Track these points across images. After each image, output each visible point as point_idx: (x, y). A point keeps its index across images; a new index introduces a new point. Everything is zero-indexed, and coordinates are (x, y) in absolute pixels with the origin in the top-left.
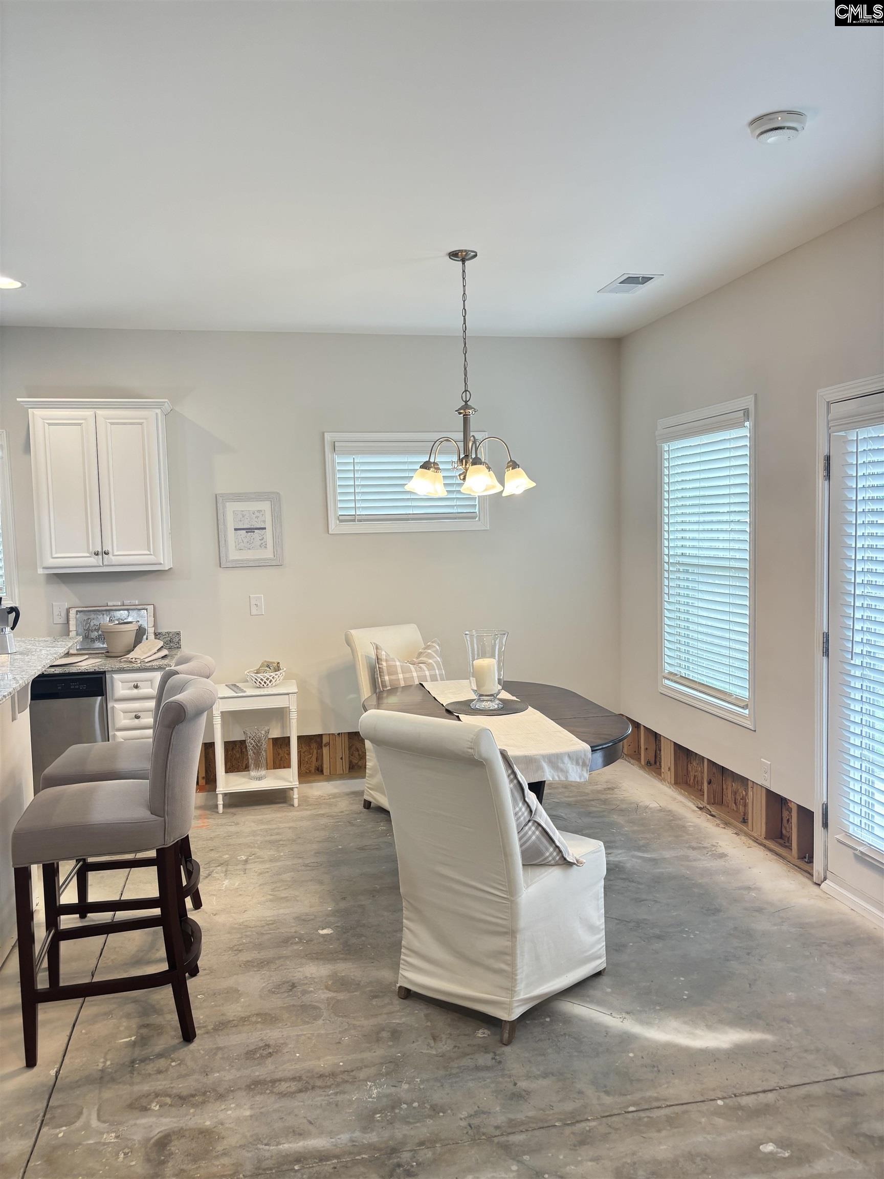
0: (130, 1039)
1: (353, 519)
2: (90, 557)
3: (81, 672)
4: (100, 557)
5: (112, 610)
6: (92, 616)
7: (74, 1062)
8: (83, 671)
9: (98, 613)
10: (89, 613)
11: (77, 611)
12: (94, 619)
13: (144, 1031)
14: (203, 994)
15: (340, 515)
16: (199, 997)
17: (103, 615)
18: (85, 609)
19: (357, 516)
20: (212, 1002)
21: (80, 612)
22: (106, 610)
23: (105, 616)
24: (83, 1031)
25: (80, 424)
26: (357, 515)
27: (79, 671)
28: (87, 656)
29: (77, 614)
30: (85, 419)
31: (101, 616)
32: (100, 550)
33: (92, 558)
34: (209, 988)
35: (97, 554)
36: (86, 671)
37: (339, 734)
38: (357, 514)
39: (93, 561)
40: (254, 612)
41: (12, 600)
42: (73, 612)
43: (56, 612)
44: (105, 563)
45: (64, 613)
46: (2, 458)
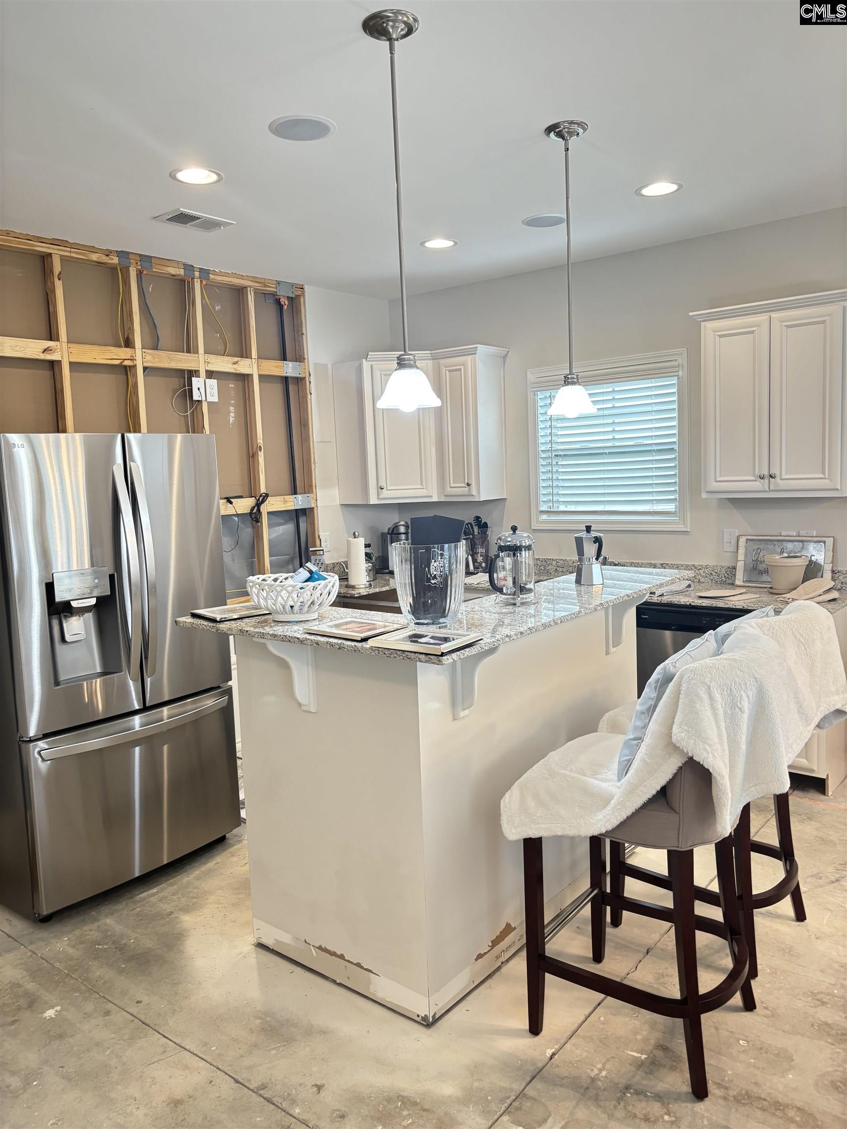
0: (639, 1055)
2: (756, 481)
3: (728, 608)
4: (766, 481)
5: (785, 541)
6: (763, 546)
7: (576, 1051)
8: (731, 607)
9: (769, 543)
10: (759, 542)
11: (747, 539)
12: (763, 550)
13: (659, 1053)
14: (748, 1042)
16: (741, 1042)
17: (775, 545)
18: (755, 538)
20: (751, 1058)
21: (751, 540)
22: (778, 541)
23: (776, 546)
24: (602, 1019)
25: (752, 332)
27: (727, 606)
28: (744, 590)
29: (747, 543)
30: (758, 326)
32: (766, 473)
33: (758, 483)
34: (758, 1037)
35: (762, 478)
36: (734, 607)
39: (758, 485)
41: (684, 525)
42: (742, 540)
43: (726, 539)
44: (772, 487)
45: (734, 541)
46: (682, 377)
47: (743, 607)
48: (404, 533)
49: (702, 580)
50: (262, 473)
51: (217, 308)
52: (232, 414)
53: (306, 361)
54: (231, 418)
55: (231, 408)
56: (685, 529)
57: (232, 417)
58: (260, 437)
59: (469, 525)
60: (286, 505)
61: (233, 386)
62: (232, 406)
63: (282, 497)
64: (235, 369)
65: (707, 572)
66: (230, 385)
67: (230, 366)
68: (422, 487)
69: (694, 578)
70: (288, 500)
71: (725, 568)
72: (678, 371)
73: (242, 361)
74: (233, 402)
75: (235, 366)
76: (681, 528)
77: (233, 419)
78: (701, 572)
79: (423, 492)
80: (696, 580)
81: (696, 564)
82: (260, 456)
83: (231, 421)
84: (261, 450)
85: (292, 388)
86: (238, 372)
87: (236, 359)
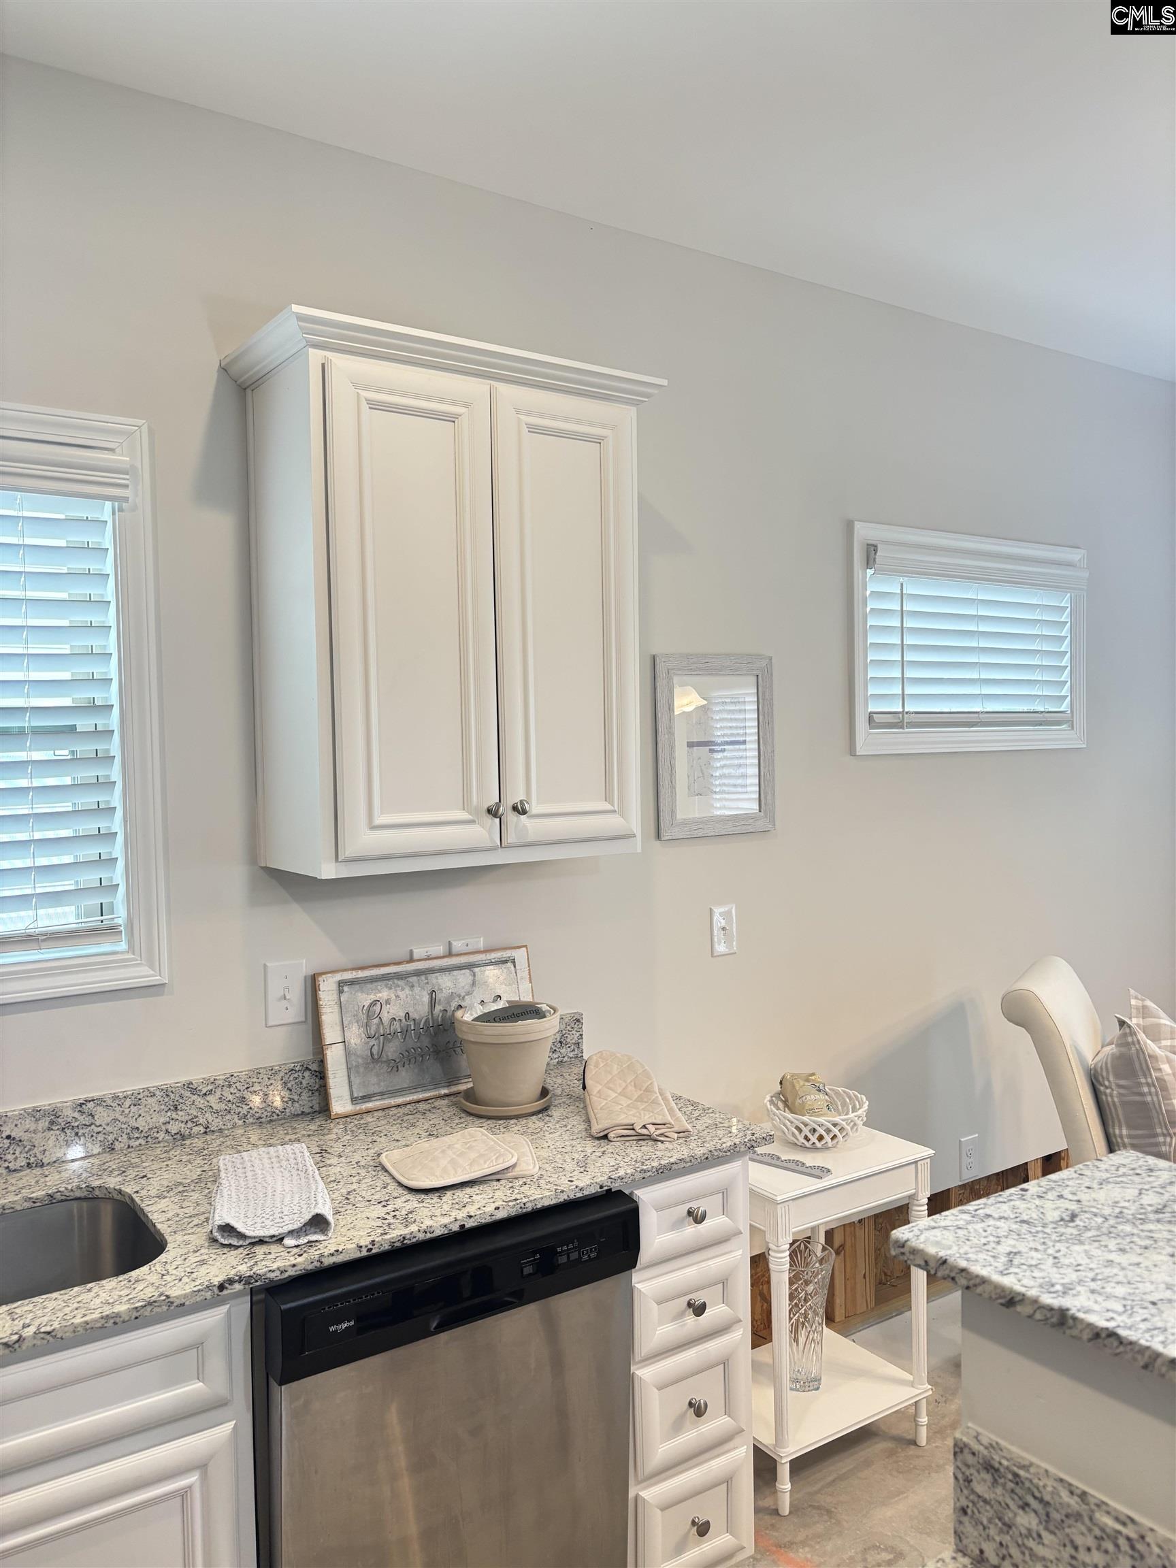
1: (898, 722)
2: (472, 822)
4: (498, 821)
5: (433, 971)
6: (384, 994)
9: (400, 983)
10: (376, 985)
11: (337, 982)
12: (388, 1002)
15: (871, 713)
17: (413, 986)
18: (360, 974)
19: (906, 716)
21: (352, 982)
22: (418, 973)
23: (416, 988)
25: (452, 419)
26: (907, 713)
29: (341, 992)
30: (467, 405)
31: (407, 991)
33: (471, 828)
37: (860, 1221)
38: (906, 710)
40: (721, 948)
41: (152, 967)
42: (327, 987)
43: (275, 990)
44: (511, 838)
45: (297, 994)
46: (134, 509)
47: (601, 1187)
49: (216, 1123)
56: (156, 979)
65: (231, 1097)
69: (190, 1124)
71: (282, 1074)
72: (126, 486)
76: (141, 974)
78: (212, 1099)
80: (196, 1130)
81: (196, 1076)
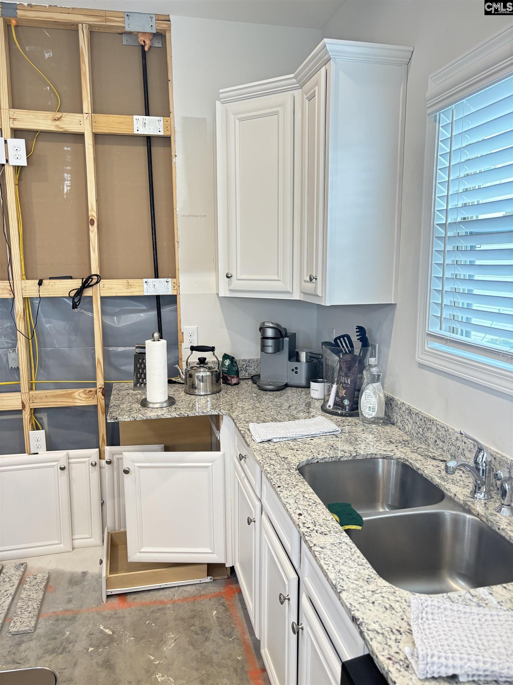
48: (268, 338)
50: (94, 251)
51: (47, 56)
52: (68, 183)
53: (171, 115)
54: (65, 187)
55: (66, 175)
57: (67, 186)
58: (92, 208)
59: (346, 338)
60: (130, 290)
61: (69, 149)
62: (67, 173)
63: (125, 281)
64: (57, 126)
66: (66, 149)
67: (49, 122)
68: (277, 278)
70: (135, 284)
73: (68, 117)
74: (69, 168)
75: (57, 123)
77: (69, 188)
79: (279, 286)
82: (93, 232)
83: (65, 191)
84: (93, 224)
85: (155, 150)
86: (62, 130)
87: (59, 115)
